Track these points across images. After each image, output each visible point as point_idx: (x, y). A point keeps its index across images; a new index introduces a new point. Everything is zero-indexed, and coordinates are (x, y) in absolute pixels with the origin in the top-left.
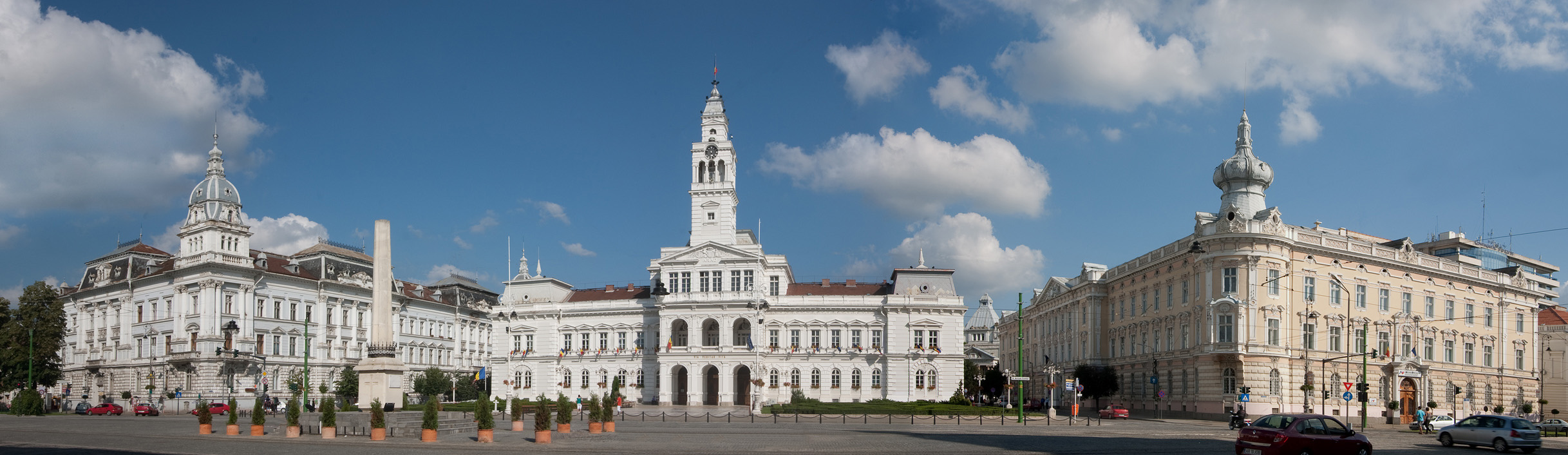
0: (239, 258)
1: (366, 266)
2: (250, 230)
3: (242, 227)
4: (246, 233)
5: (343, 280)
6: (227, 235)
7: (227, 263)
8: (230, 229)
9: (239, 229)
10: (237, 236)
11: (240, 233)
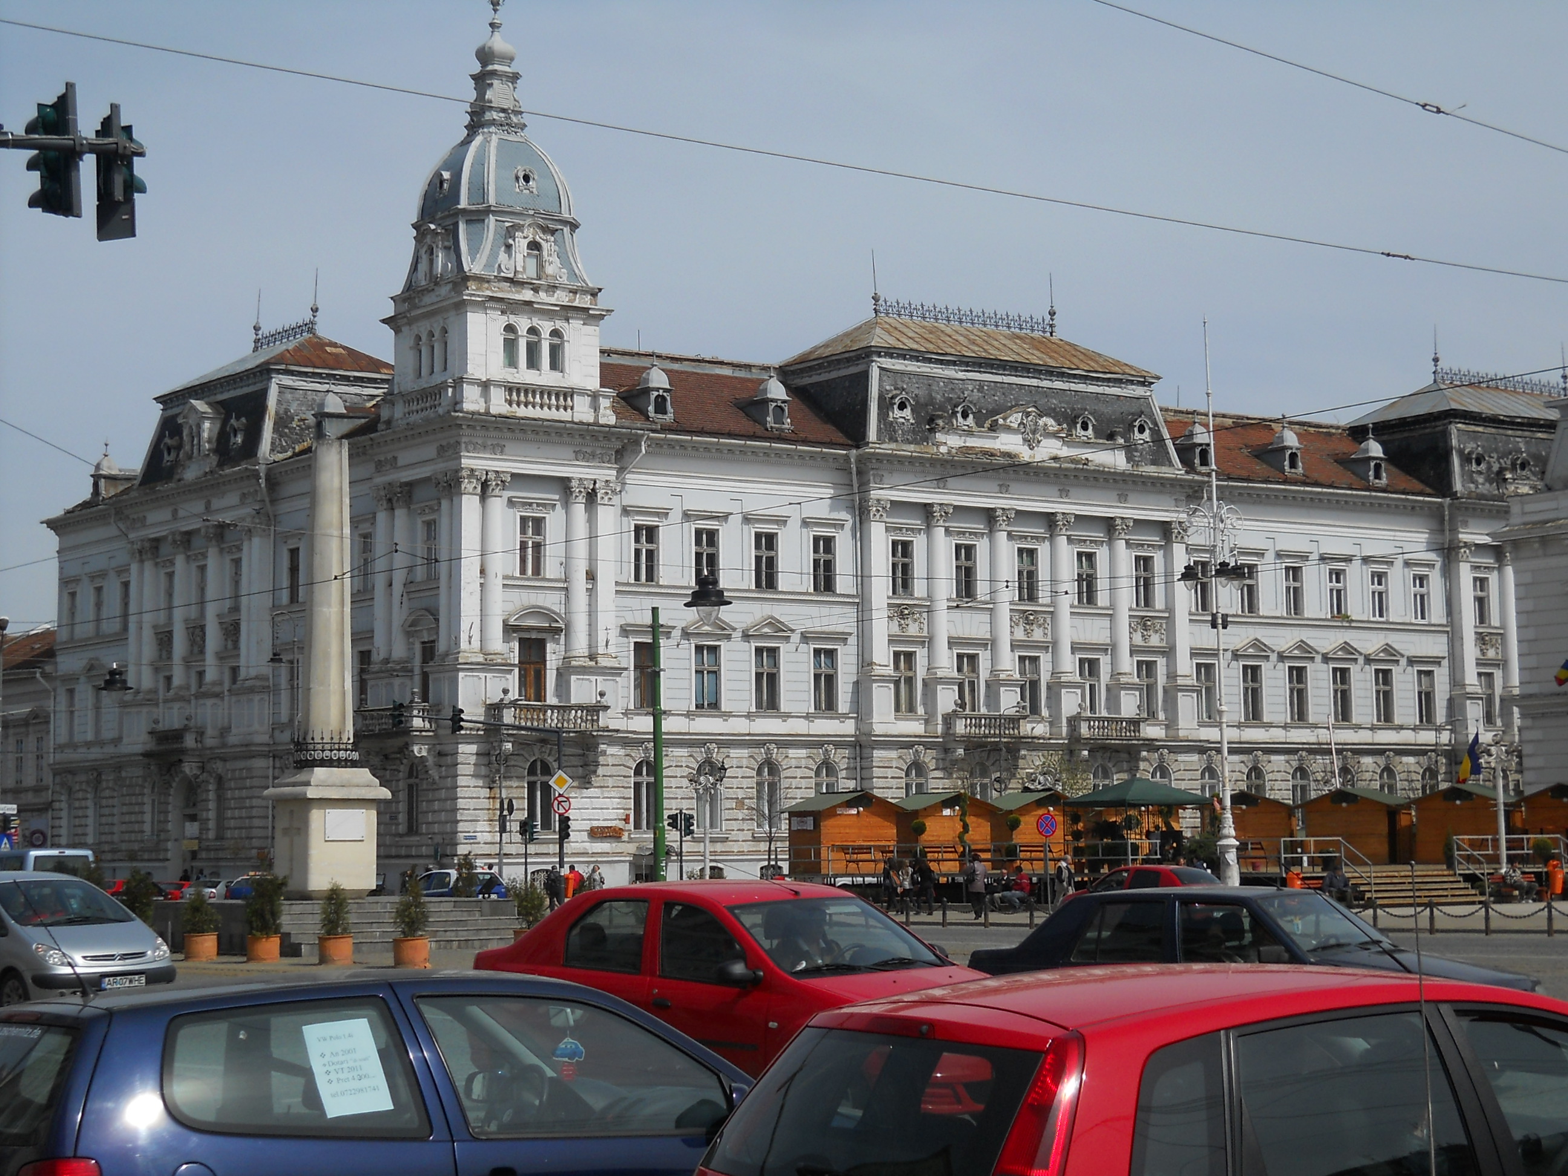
0: (567, 394)
1: (1046, 384)
2: (603, 302)
3: (574, 292)
4: (586, 310)
5: (949, 442)
6: (523, 323)
7: (522, 412)
8: (529, 303)
9: (561, 298)
10: (559, 324)
11: (567, 312)
